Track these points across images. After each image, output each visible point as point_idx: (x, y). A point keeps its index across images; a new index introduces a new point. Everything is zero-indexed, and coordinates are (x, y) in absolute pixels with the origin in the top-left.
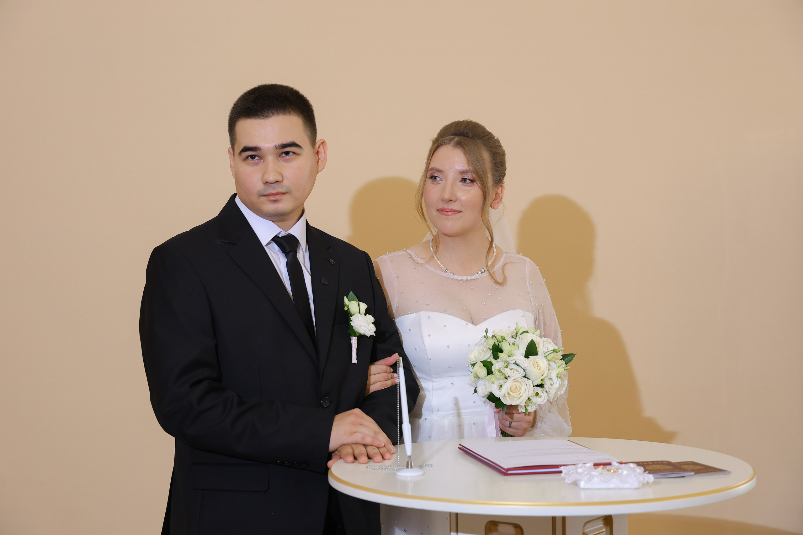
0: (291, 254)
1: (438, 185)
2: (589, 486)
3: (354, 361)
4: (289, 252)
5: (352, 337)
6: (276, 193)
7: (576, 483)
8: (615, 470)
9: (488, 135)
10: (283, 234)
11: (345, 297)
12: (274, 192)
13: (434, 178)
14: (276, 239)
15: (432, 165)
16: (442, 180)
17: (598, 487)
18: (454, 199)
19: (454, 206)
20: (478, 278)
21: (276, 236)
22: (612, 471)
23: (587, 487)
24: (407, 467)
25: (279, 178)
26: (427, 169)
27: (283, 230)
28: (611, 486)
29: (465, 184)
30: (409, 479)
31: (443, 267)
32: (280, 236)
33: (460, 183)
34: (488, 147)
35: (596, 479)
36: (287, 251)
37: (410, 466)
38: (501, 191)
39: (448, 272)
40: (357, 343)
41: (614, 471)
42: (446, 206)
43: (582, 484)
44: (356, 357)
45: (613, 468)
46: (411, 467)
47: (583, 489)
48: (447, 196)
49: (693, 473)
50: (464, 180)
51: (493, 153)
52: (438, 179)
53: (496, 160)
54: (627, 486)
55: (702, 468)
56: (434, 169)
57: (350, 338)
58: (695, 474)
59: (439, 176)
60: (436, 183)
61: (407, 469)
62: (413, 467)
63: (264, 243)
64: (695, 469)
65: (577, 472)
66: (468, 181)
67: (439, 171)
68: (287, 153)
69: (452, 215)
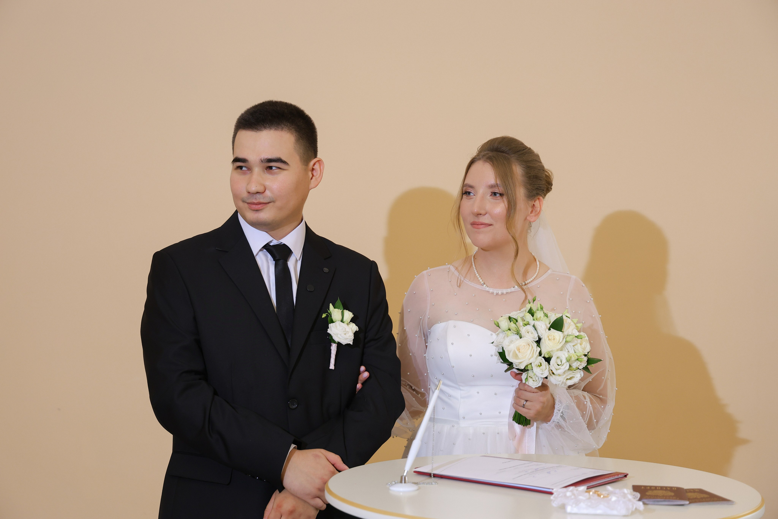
0: (281, 262)
1: (471, 200)
2: (575, 510)
3: (332, 367)
4: (278, 260)
5: (332, 343)
6: (257, 203)
7: (563, 507)
8: (606, 495)
9: (524, 150)
10: (275, 242)
11: (331, 304)
12: (255, 201)
13: (468, 194)
14: (267, 247)
15: (467, 181)
16: (475, 195)
17: (585, 511)
18: (483, 212)
19: (485, 219)
20: (514, 291)
21: (268, 244)
22: (602, 496)
23: (573, 512)
24: (401, 482)
25: (261, 189)
26: (464, 185)
27: (274, 239)
28: (599, 512)
29: (494, 197)
30: (401, 494)
31: (481, 280)
32: (271, 244)
33: (491, 197)
34: (521, 161)
35: (582, 505)
36: (277, 259)
37: (403, 481)
38: (539, 205)
39: (484, 286)
40: (336, 349)
41: (604, 497)
42: (476, 220)
43: (569, 509)
44: (334, 364)
45: (604, 493)
46: (405, 482)
47: (570, 514)
48: (476, 210)
49: (688, 502)
50: (494, 194)
51: (526, 167)
52: (471, 194)
53: (530, 173)
54: (615, 512)
55: (705, 496)
56: (467, 185)
57: (331, 344)
58: (690, 503)
59: (472, 192)
60: (470, 198)
61: (400, 484)
62: (407, 482)
63: (255, 251)
64: (699, 497)
65: (565, 496)
66: (498, 195)
67: (471, 187)
68: (270, 168)
69: (484, 227)
